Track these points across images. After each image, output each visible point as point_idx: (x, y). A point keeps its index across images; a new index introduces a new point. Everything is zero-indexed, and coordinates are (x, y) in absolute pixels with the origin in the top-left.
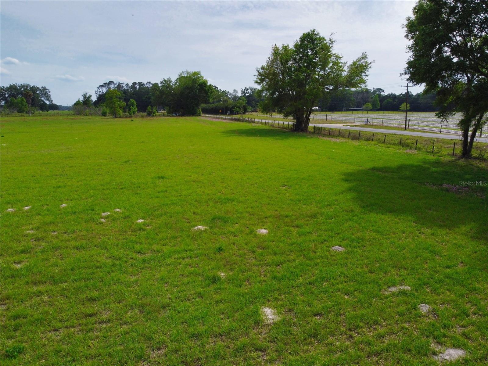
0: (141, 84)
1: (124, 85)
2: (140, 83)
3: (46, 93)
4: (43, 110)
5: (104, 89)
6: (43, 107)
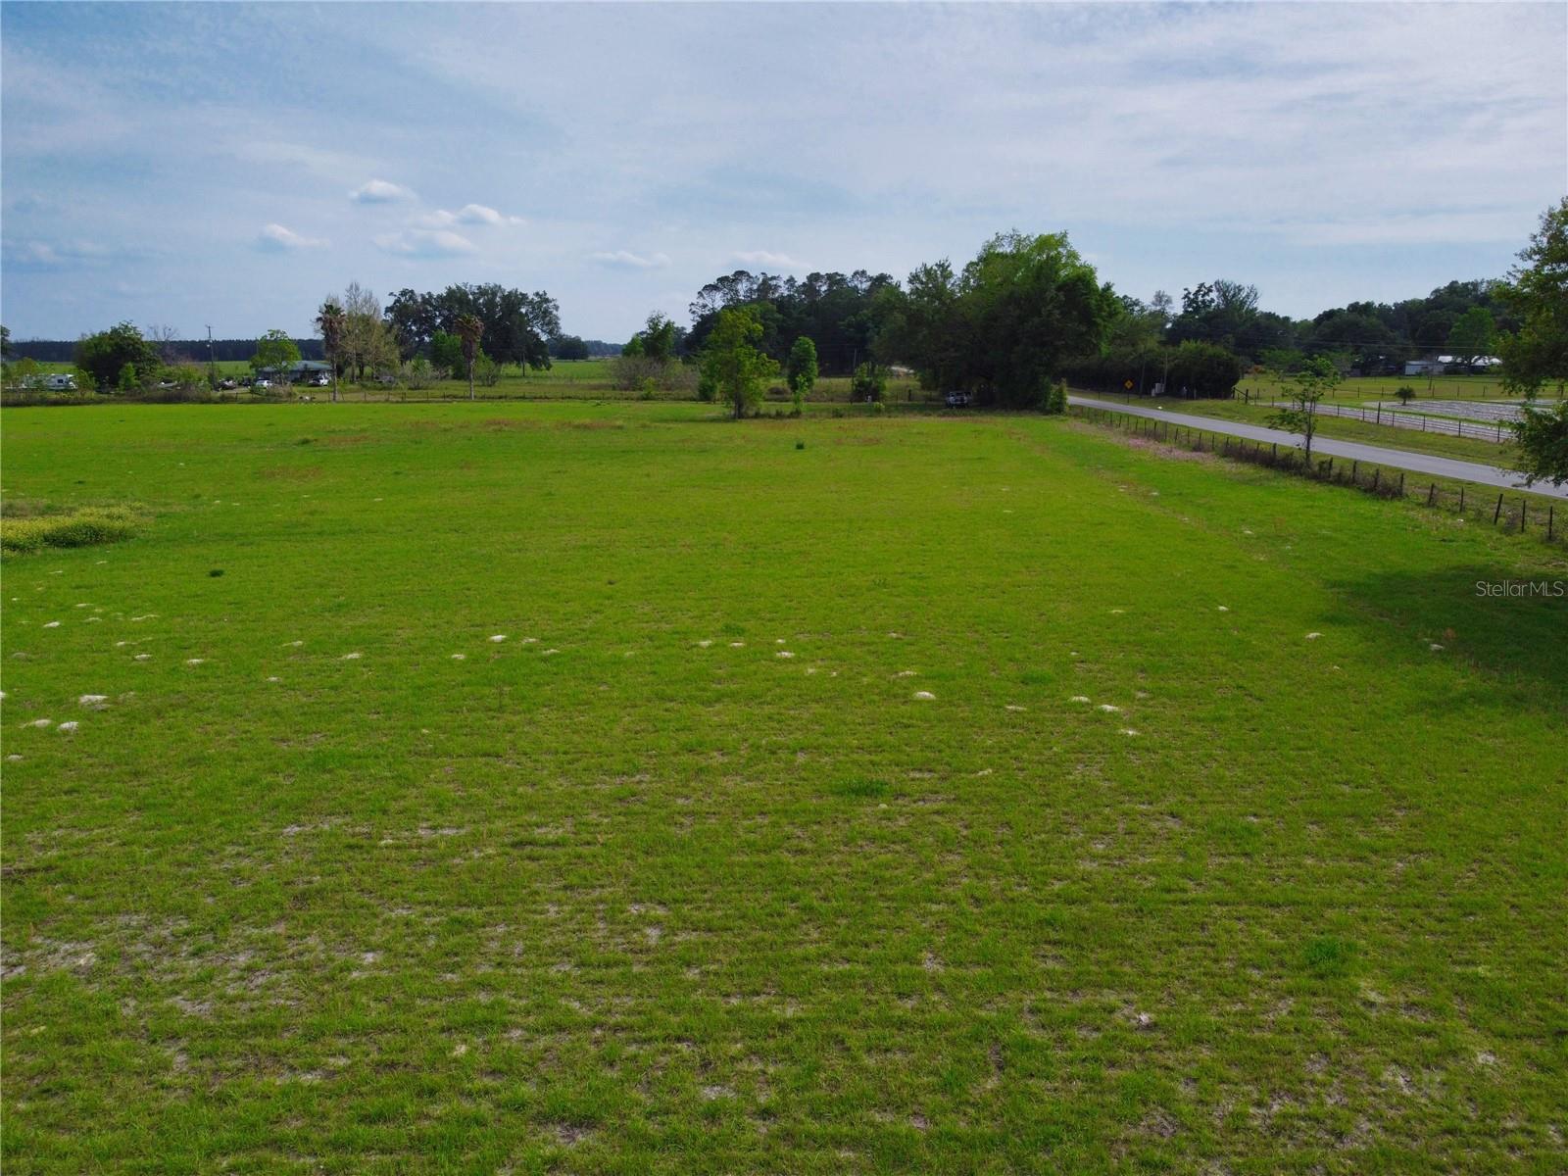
0: (834, 279)
1: (781, 283)
2: (830, 277)
3: (546, 313)
4: (536, 363)
5: (718, 296)
6: (535, 354)
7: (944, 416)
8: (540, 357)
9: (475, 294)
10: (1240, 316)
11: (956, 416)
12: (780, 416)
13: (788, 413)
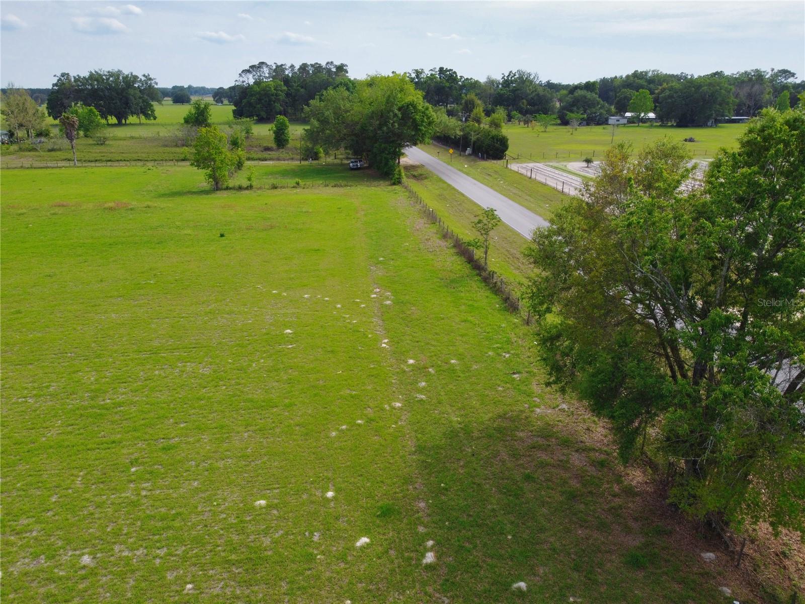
0: (316, 67)
1: (287, 69)
2: (313, 65)
4: (147, 116)
5: (250, 76)
6: (146, 111)
7: (335, 186)
8: (150, 112)
9: (106, 75)
10: (530, 90)
11: (342, 186)
12: (240, 188)
13: (246, 186)
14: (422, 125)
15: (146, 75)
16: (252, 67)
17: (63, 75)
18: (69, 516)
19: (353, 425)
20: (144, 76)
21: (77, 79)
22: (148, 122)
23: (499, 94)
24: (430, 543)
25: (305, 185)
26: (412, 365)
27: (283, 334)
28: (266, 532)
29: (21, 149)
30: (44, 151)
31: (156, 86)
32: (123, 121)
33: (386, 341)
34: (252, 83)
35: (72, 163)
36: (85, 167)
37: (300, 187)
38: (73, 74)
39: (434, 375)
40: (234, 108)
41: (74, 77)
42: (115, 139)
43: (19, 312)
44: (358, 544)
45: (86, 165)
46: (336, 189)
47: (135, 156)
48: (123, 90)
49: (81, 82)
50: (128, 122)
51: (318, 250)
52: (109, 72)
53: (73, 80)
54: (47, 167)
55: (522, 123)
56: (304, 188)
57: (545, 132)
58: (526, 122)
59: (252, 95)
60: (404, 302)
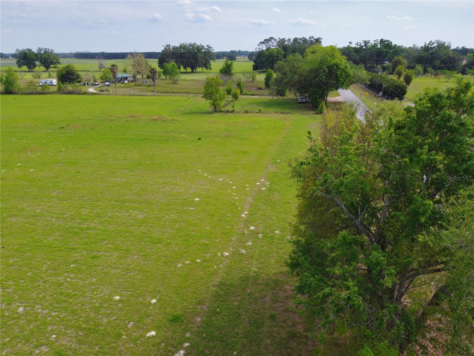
1: (286, 41)
4: (207, 68)
5: (264, 46)
6: (206, 65)
7: (281, 113)
8: (208, 66)
9: (188, 46)
10: (443, 53)
11: (285, 113)
12: (228, 112)
13: (231, 111)
14: (341, 78)
15: (208, 45)
16: (265, 40)
17: (167, 46)
18: (29, 284)
19: (194, 262)
20: (207, 46)
21: (174, 48)
22: (207, 71)
23: (420, 56)
24: (186, 344)
25: (264, 111)
26: (252, 230)
27: (193, 201)
28: (108, 316)
29: (135, 85)
30: (145, 86)
31: (213, 51)
32: (194, 71)
33: (246, 213)
34: (265, 50)
35: (153, 93)
36: (159, 95)
37: (261, 112)
38: (172, 45)
39: (260, 239)
40: (254, 64)
41: (172, 47)
42: (184, 80)
43: (79, 172)
44: (148, 335)
45: (160, 94)
46: (281, 115)
47: (186, 91)
48: (196, 53)
49: (175, 49)
50: (196, 71)
51: (245, 152)
52: (189, 44)
53: (172, 48)
54: (141, 95)
55: (433, 76)
56: (263, 113)
57: (447, 82)
58: (436, 75)
59: (263, 57)
60: (273, 189)
